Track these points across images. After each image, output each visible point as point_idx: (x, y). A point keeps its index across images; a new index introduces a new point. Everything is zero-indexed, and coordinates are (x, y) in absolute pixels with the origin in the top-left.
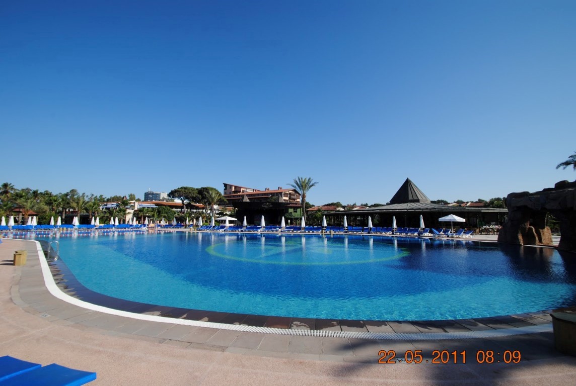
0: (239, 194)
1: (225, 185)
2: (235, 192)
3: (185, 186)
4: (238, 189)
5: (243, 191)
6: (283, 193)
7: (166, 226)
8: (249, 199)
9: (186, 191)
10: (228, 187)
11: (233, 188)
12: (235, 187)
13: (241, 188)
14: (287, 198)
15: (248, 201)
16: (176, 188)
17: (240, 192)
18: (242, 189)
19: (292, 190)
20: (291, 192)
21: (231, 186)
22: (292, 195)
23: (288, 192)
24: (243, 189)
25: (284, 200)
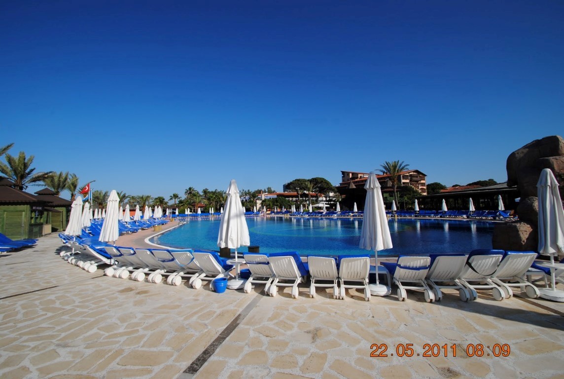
0: (357, 180)
1: (343, 173)
2: (353, 178)
3: (298, 178)
4: (355, 176)
5: (361, 177)
6: (401, 176)
7: (278, 213)
8: (355, 185)
9: (299, 182)
10: (346, 174)
11: (351, 174)
12: (353, 174)
13: (357, 174)
14: (408, 181)
15: (354, 187)
16: (291, 181)
17: (357, 178)
18: (359, 175)
19: (414, 172)
20: (412, 173)
21: (348, 173)
22: (414, 176)
23: (408, 174)
24: (361, 175)
25: (404, 183)
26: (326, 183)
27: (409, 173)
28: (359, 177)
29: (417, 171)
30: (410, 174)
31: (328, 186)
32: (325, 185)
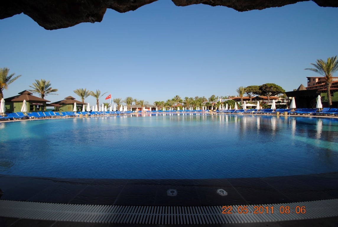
0: (322, 84)
1: (309, 79)
2: (319, 83)
4: (322, 80)
11: (317, 80)
12: (320, 79)
31: (278, 90)
32: (274, 89)
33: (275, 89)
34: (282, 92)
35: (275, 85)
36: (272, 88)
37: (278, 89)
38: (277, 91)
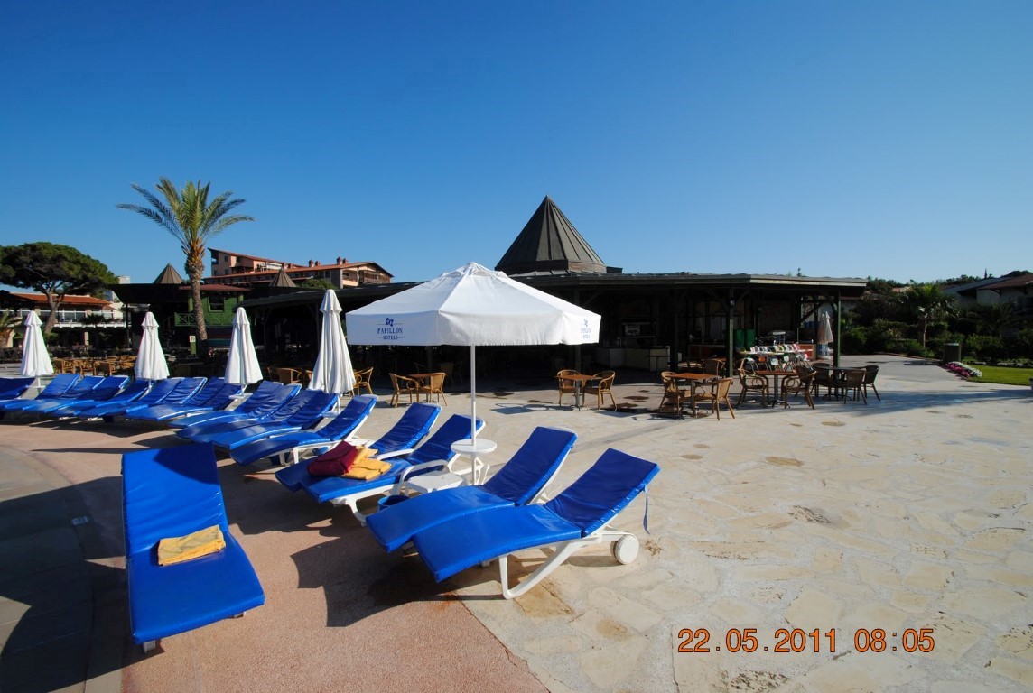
0: (246, 273)
1: (215, 254)
2: (238, 269)
4: (245, 264)
5: (259, 268)
6: (341, 271)
10: (221, 259)
11: (233, 261)
12: (239, 258)
13: (252, 260)
17: (251, 269)
18: (255, 264)
19: (368, 265)
20: (365, 268)
21: (227, 256)
22: (367, 276)
23: (355, 269)
24: (260, 263)
25: (345, 287)
26: (77, 262)
27: (358, 267)
28: (255, 267)
29: (373, 265)
30: (360, 269)
31: (90, 275)
32: (71, 269)
33: (77, 268)
34: (106, 281)
35: (77, 254)
36: (65, 265)
37: (89, 271)
38: (85, 279)
